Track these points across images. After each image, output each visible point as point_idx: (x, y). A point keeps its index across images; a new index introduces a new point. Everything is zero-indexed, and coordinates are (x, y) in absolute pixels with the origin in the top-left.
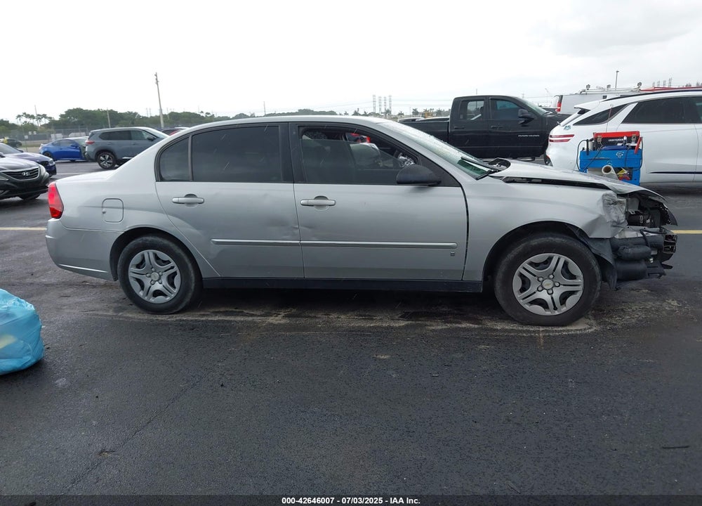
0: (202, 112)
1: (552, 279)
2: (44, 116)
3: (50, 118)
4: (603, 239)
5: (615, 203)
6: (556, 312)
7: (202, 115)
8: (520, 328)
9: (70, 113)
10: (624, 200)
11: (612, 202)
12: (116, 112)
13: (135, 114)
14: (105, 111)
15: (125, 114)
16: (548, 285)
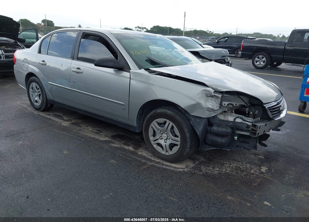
0: (208, 31)
1: (166, 134)
2: (145, 28)
3: (147, 29)
4: (201, 117)
5: (212, 96)
6: (167, 153)
7: (208, 32)
8: (150, 157)
9: (154, 27)
10: (220, 96)
11: (209, 95)
12: (172, 28)
13: (180, 29)
14: (168, 28)
15: (176, 29)
16: (164, 137)
